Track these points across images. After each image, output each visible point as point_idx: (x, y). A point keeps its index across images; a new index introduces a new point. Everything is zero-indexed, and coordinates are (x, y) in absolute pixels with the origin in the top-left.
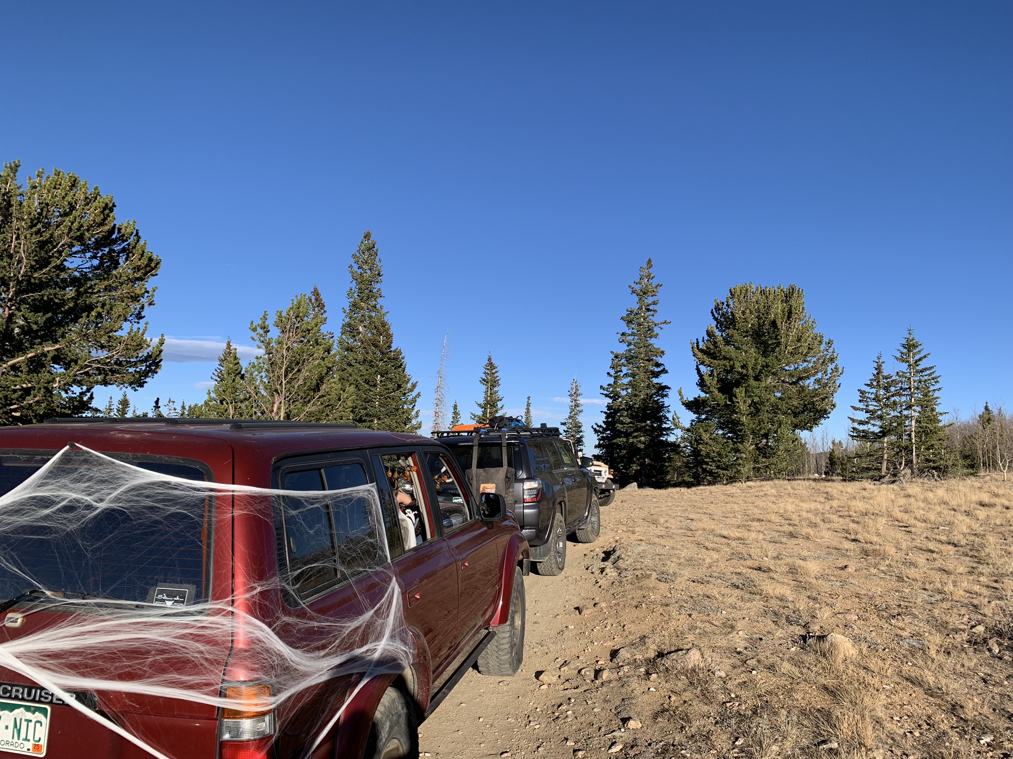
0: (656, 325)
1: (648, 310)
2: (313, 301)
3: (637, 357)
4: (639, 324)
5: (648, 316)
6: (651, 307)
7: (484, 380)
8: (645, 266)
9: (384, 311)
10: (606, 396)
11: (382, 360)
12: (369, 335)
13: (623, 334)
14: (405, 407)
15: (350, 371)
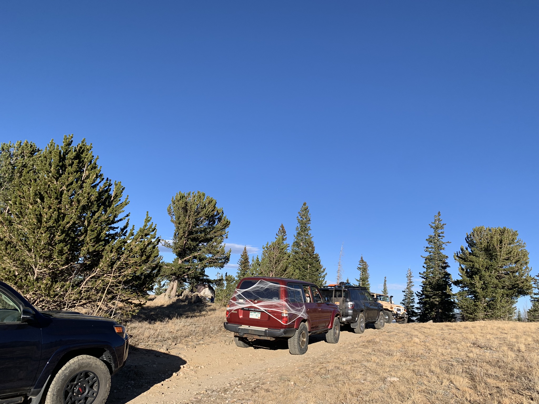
0: (443, 244)
1: (439, 236)
2: (281, 230)
3: (434, 259)
4: (435, 243)
5: (439, 239)
6: (441, 235)
7: (359, 268)
8: (437, 215)
9: (311, 236)
10: (422, 277)
11: (310, 258)
12: (305, 246)
13: (427, 248)
14: (320, 279)
15: (297, 262)
